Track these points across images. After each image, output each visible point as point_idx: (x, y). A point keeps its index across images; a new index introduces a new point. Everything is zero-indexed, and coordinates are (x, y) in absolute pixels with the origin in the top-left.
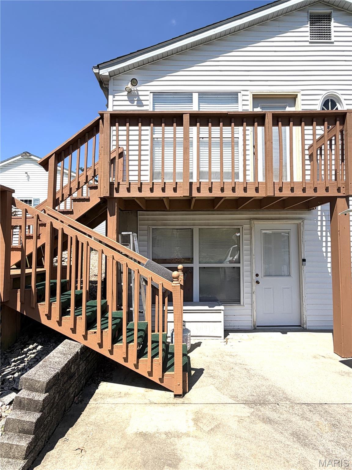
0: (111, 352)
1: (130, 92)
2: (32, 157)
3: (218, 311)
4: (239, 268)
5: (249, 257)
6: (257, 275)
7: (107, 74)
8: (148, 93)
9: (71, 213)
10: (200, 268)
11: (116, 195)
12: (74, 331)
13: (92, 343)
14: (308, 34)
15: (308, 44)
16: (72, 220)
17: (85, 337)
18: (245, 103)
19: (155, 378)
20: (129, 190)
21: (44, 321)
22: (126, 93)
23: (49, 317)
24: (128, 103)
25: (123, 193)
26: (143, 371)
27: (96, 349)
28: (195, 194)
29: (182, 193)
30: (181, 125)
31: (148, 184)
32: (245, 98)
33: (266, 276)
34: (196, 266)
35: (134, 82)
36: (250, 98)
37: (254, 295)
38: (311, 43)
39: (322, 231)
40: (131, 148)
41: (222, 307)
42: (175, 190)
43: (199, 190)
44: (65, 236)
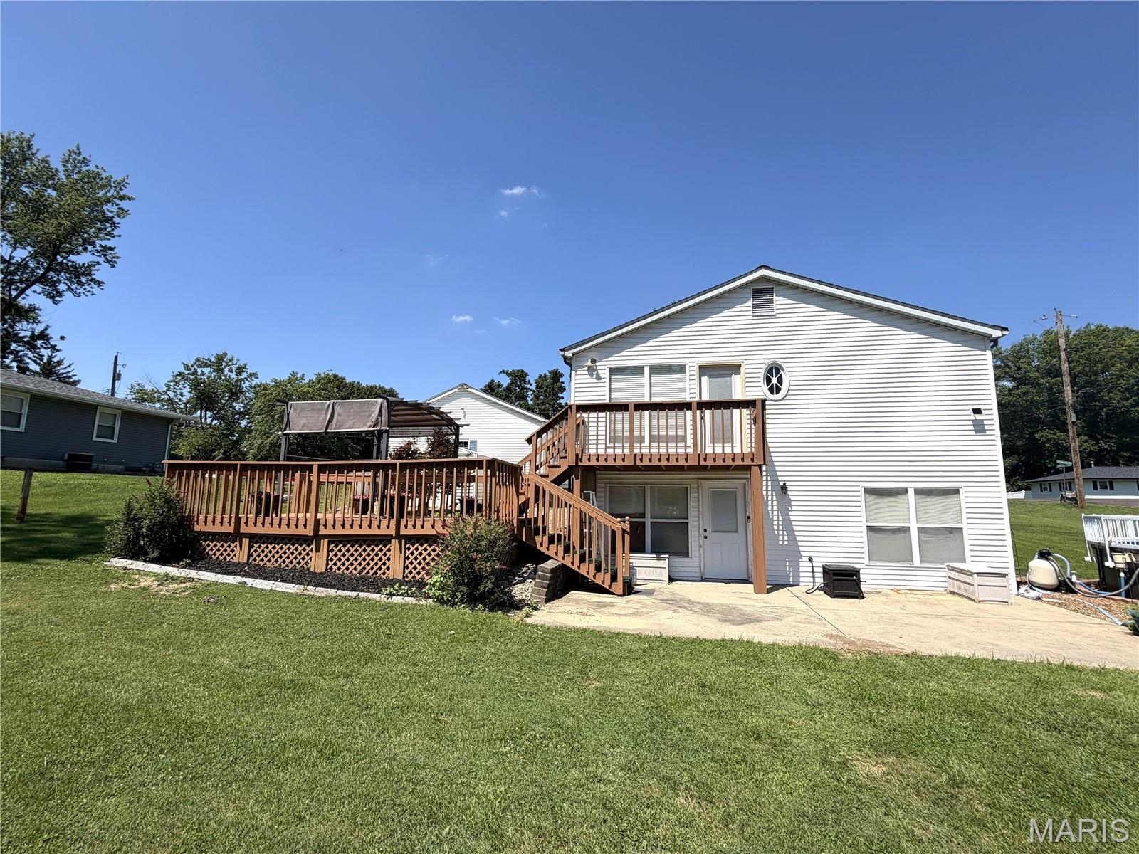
0: (579, 568)
1: (589, 367)
2: (470, 390)
3: (664, 559)
4: (688, 523)
5: (697, 513)
6: (705, 531)
7: (571, 355)
8: (605, 367)
9: (547, 476)
10: (651, 522)
11: (580, 464)
12: (556, 553)
13: (567, 562)
14: (751, 308)
15: (751, 317)
16: (548, 480)
17: (563, 558)
18: (692, 373)
19: (606, 586)
20: (589, 460)
21: (539, 547)
22: (586, 368)
23: (541, 544)
24: (588, 377)
25: (585, 463)
26: (598, 581)
27: (570, 566)
28: (639, 463)
29: (629, 462)
30: (628, 411)
31: (603, 455)
32: (692, 369)
33: (713, 532)
34: (648, 521)
35: (593, 361)
36: (696, 369)
37: (701, 549)
38: (753, 316)
39: (767, 490)
40: (591, 420)
41: (667, 556)
42: (623, 460)
43: (641, 460)
44: (551, 495)
